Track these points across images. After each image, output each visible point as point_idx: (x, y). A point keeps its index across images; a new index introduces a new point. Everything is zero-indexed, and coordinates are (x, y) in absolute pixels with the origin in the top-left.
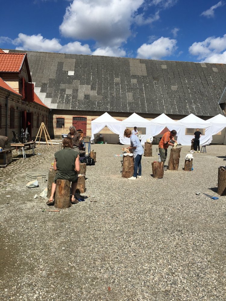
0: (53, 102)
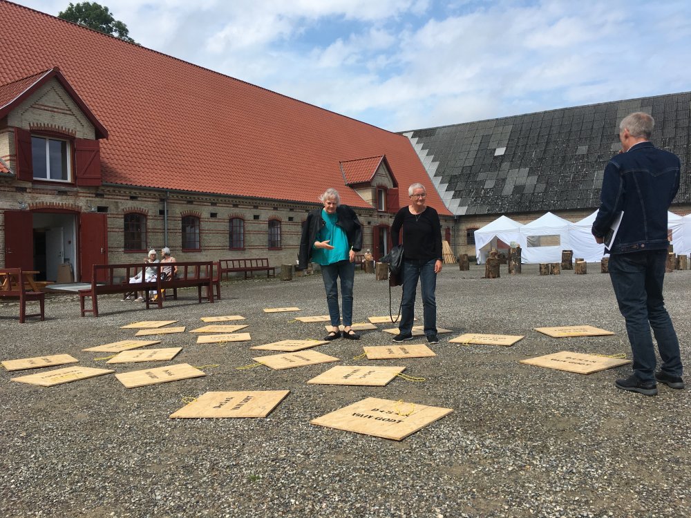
0: (461, 205)
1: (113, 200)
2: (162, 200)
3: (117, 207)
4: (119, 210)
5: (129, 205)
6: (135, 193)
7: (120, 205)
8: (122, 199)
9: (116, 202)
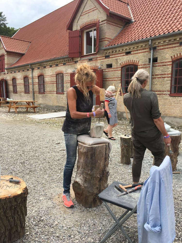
1: (115, 58)
3: (117, 63)
4: (119, 64)
5: (124, 60)
7: (119, 60)
8: (120, 56)
9: (117, 59)
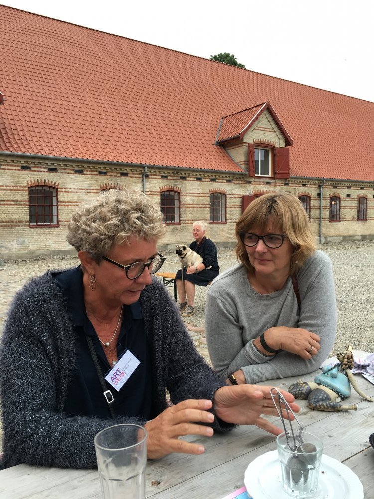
2: (320, 186)
4: (296, 194)
5: (301, 190)
6: (305, 182)
8: (298, 186)
9: (295, 188)
